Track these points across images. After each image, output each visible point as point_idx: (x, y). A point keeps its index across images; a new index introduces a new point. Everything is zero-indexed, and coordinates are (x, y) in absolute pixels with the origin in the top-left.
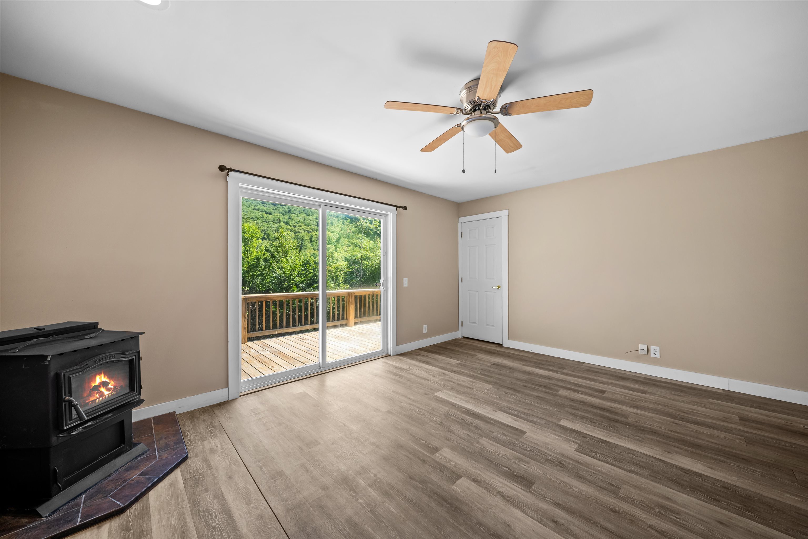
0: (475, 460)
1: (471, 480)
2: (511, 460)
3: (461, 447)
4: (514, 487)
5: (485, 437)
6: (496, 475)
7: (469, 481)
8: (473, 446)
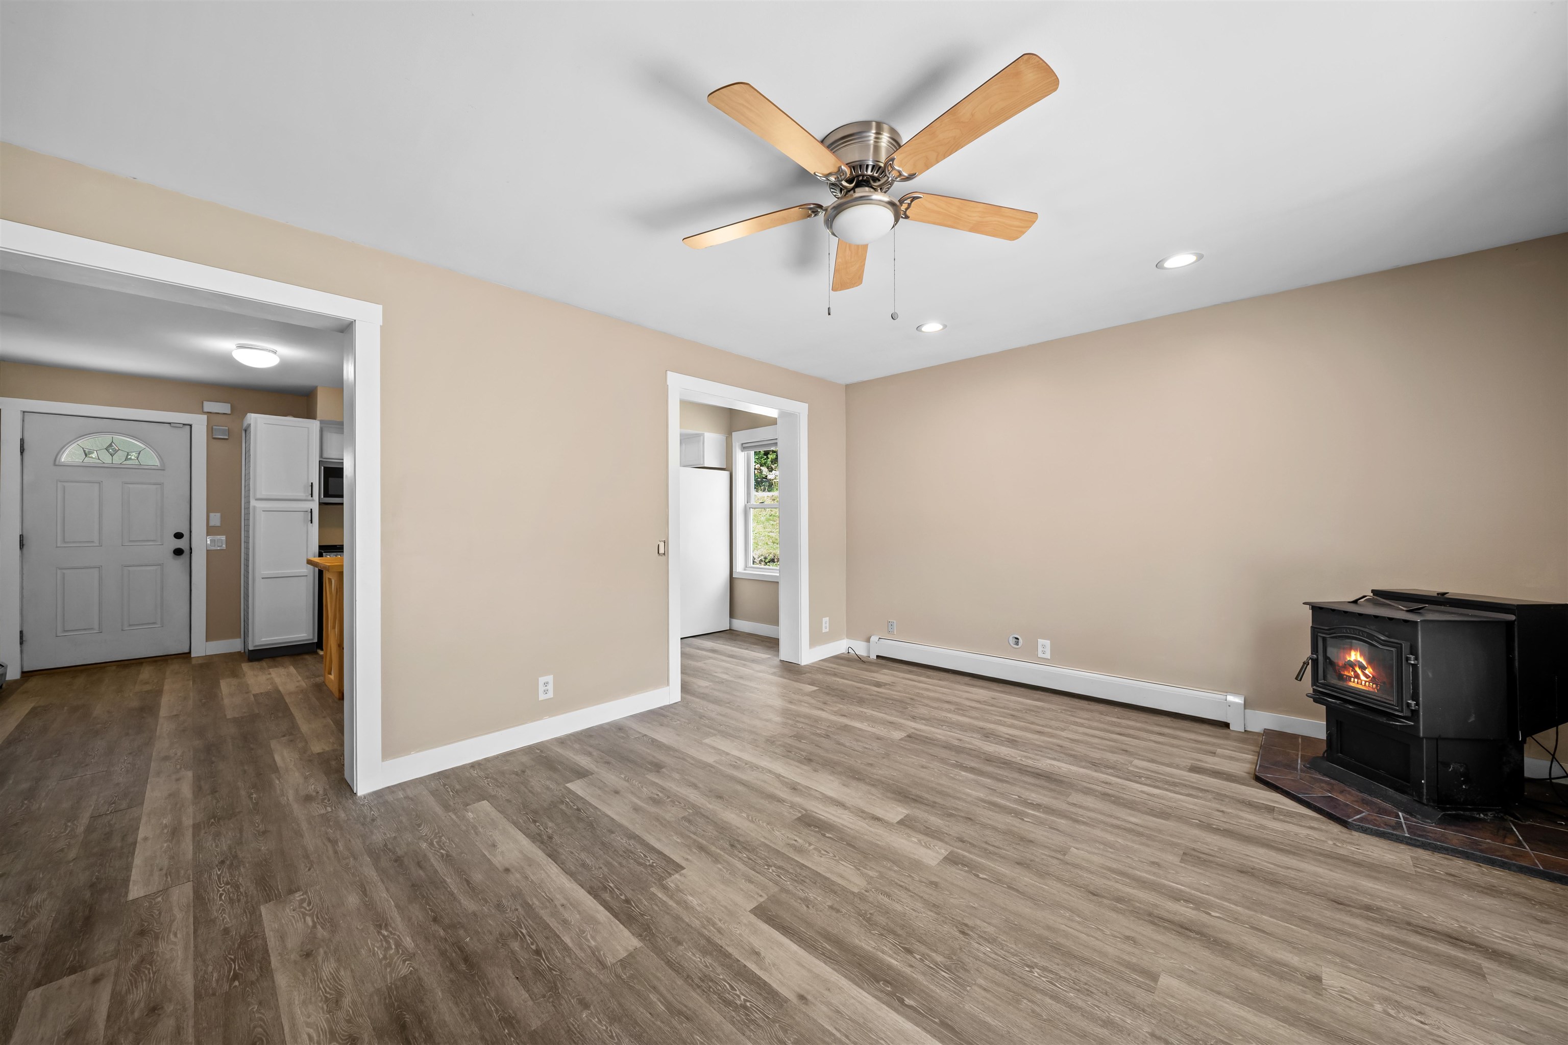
0: (877, 846)
1: (884, 820)
2: (815, 849)
3: (903, 869)
4: (826, 815)
5: (853, 893)
6: (846, 826)
7: (886, 818)
8: (880, 872)
